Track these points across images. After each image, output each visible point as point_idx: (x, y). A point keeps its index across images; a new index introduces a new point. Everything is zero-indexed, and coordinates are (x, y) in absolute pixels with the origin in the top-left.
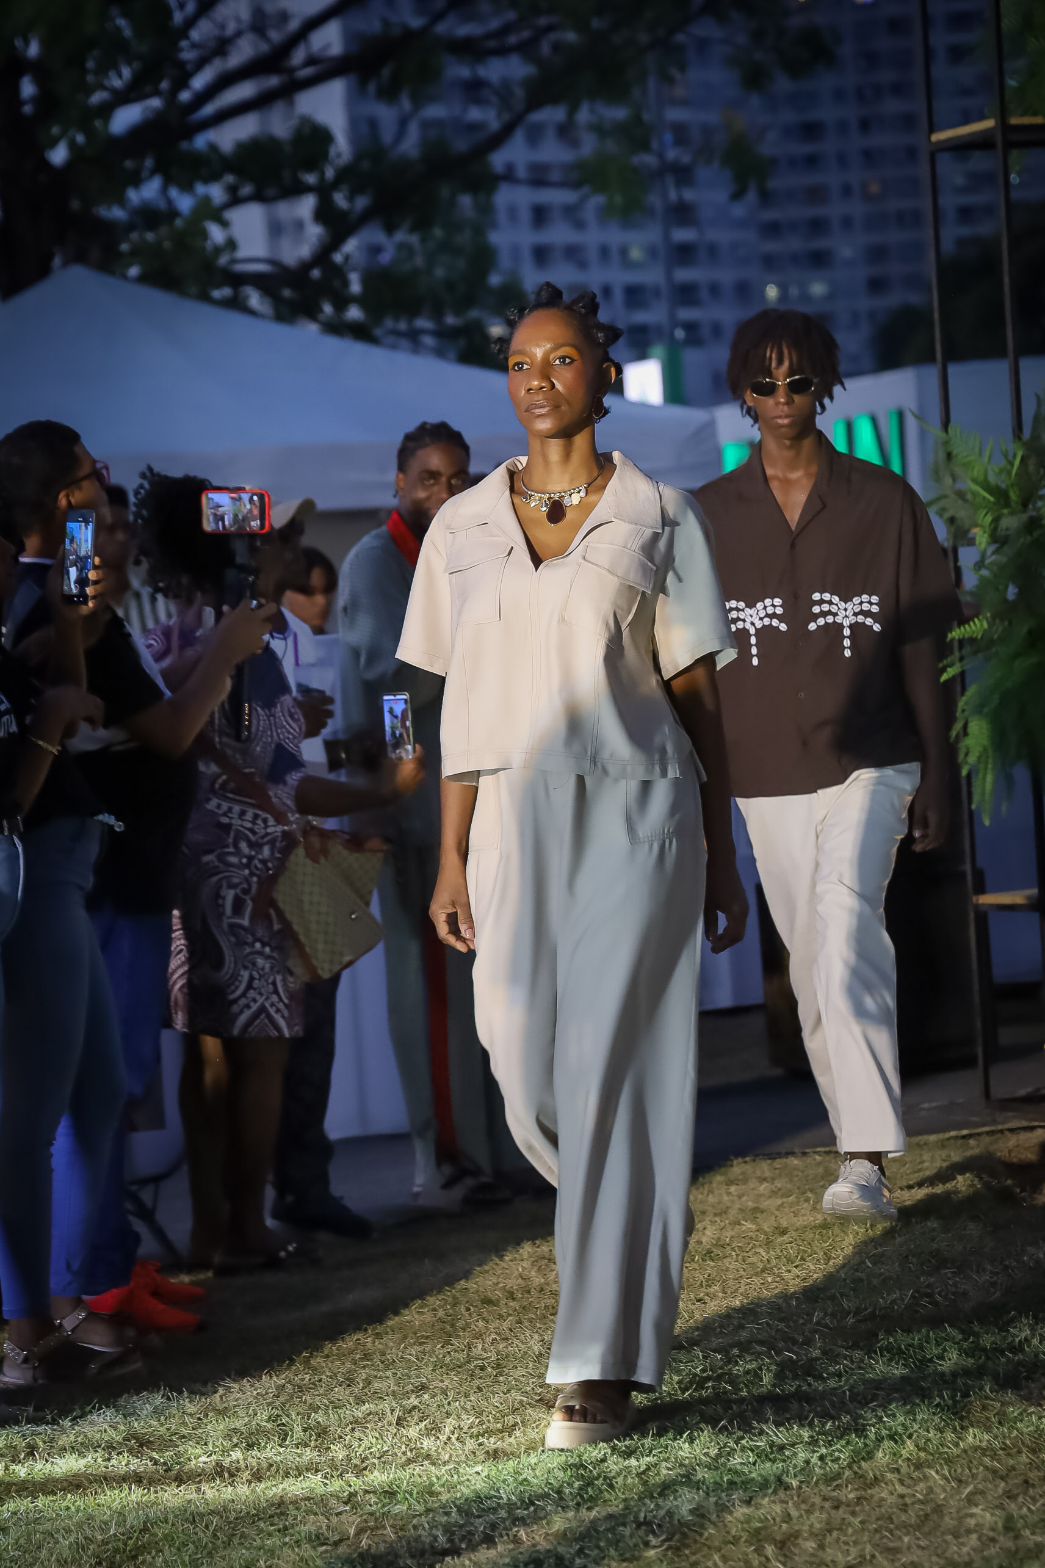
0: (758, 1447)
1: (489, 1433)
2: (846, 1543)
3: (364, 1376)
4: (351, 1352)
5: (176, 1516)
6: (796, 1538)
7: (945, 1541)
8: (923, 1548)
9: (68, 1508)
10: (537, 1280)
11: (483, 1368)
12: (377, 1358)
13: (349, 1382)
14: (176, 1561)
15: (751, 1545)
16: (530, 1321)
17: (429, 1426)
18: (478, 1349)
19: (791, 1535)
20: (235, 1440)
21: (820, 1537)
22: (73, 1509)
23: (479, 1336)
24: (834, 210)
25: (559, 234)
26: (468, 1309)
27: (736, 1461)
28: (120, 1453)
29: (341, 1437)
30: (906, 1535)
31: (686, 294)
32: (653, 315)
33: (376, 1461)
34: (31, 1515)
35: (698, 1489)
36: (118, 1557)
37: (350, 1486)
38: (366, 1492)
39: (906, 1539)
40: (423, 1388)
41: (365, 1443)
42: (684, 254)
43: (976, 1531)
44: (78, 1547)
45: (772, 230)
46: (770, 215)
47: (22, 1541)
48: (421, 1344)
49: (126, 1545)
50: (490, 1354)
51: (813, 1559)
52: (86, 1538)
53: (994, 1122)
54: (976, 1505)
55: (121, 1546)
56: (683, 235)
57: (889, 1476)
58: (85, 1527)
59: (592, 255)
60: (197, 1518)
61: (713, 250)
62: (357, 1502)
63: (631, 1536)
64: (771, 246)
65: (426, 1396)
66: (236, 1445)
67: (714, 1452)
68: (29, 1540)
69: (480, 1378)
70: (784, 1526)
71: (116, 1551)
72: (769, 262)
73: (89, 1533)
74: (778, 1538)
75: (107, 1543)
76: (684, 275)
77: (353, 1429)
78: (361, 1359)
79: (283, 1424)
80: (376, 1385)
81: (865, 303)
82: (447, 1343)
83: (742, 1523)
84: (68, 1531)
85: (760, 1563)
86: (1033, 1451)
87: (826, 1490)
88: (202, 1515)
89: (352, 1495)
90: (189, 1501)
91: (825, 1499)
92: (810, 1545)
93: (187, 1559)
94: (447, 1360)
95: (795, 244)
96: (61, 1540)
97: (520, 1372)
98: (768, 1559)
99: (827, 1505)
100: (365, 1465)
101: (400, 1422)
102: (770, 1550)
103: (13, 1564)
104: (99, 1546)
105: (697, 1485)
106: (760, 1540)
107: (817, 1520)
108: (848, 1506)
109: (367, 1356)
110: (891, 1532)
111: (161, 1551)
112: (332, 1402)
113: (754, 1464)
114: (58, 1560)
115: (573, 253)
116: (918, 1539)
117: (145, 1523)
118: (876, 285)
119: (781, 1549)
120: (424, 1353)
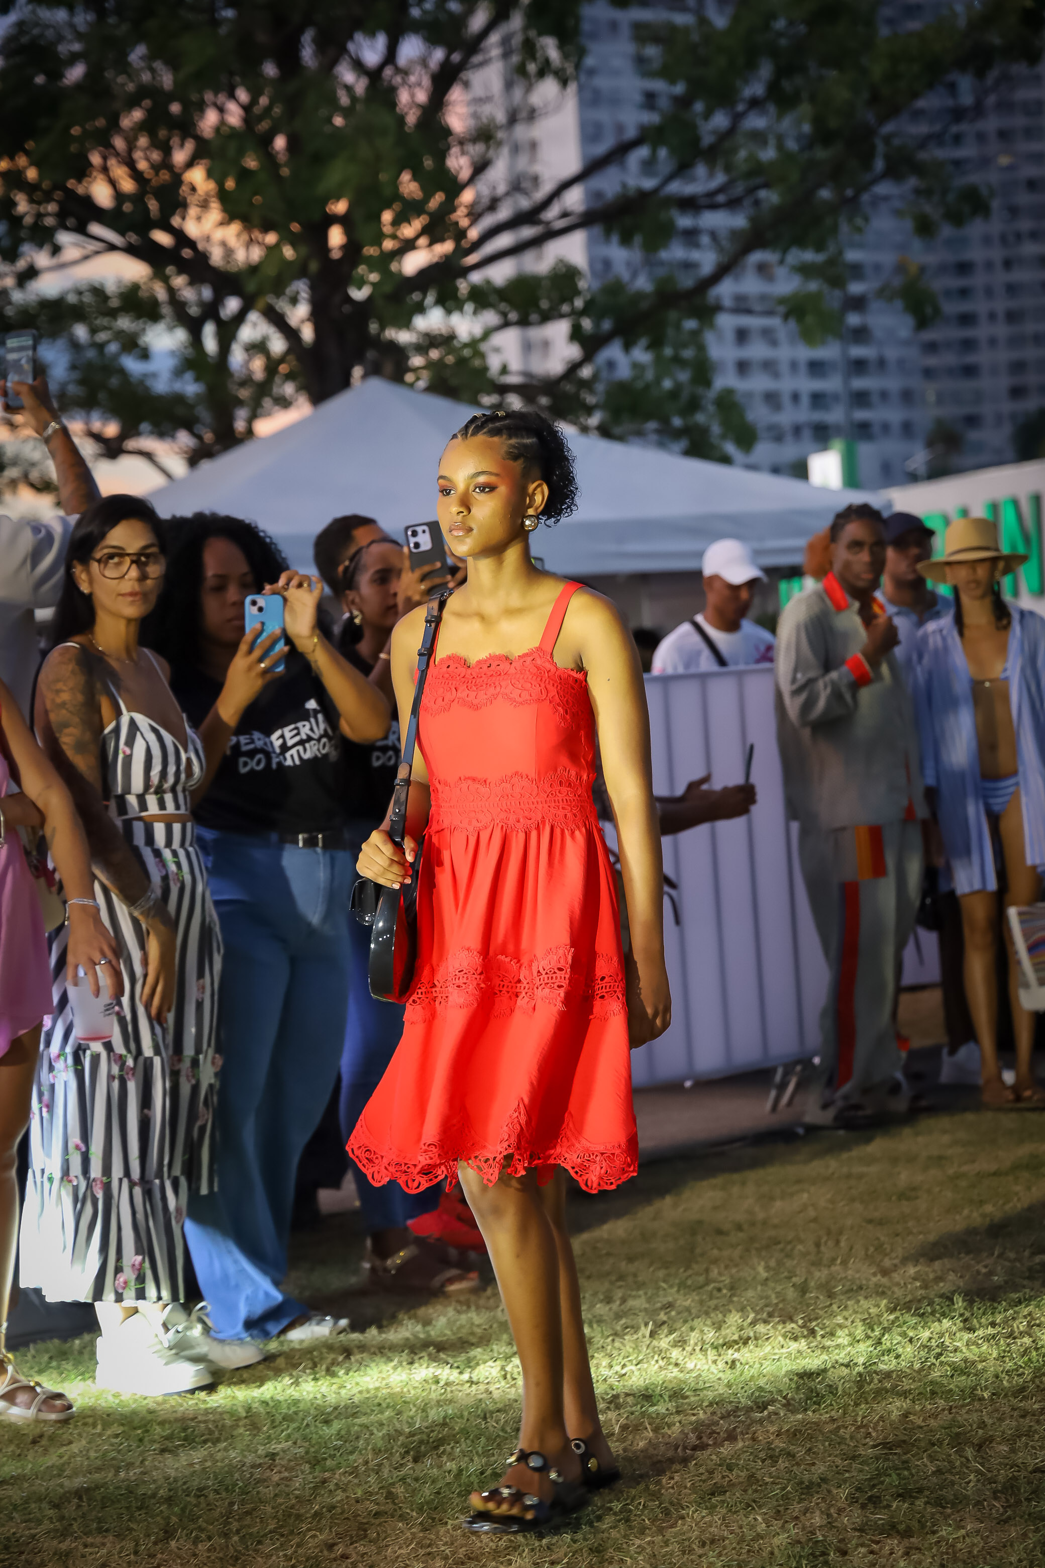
0: (954, 1363)
1: (728, 1345)
2: (1033, 1447)
3: (620, 1295)
4: (608, 1274)
5: (470, 1413)
6: (991, 1442)
9: (379, 1405)
10: (761, 1215)
12: (630, 1279)
14: (471, 1451)
15: (953, 1448)
16: (757, 1249)
17: (677, 1339)
19: (986, 1440)
21: (1012, 1440)
22: (384, 1405)
23: (715, 1261)
24: (981, 332)
25: (757, 351)
26: (704, 1239)
27: (936, 1374)
28: (420, 1358)
29: (603, 1347)
31: (861, 399)
32: (835, 416)
33: (634, 1368)
34: (349, 1410)
35: (906, 1398)
36: (423, 1448)
37: (613, 1389)
38: (627, 1395)
40: (669, 1306)
42: (859, 366)
44: (390, 1438)
45: (931, 347)
46: (929, 335)
47: (343, 1433)
48: (667, 1268)
49: (428, 1436)
50: (723, 1278)
52: (396, 1431)
55: (425, 1437)
56: (857, 351)
59: (784, 368)
60: (488, 1415)
61: (882, 363)
62: (619, 1403)
63: (852, 1438)
64: (932, 361)
65: (673, 1313)
67: (917, 1366)
68: (349, 1432)
69: (718, 1298)
70: (980, 1432)
71: (421, 1442)
72: (928, 373)
73: (398, 1426)
75: (414, 1435)
76: (859, 383)
80: (631, 1303)
81: (1008, 407)
82: (688, 1268)
83: (945, 1428)
84: (382, 1425)
85: (962, 1463)
87: (1014, 1401)
88: (492, 1413)
89: (616, 1397)
90: (481, 1400)
91: (1013, 1409)
92: (1004, 1448)
93: (480, 1449)
94: (689, 1282)
95: (949, 359)
96: (375, 1431)
97: (750, 1293)
98: (968, 1460)
99: (1016, 1414)
100: (623, 1372)
103: (336, 1452)
104: (407, 1438)
105: (905, 1394)
106: (960, 1444)
107: (1009, 1426)
108: (1034, 1415)
111: (457, 1443)
112: (595, 1317)
113: (952, 1376)
115: (769, 366)
117: (445, 1418)
118: (1017, 392)
119: (978, 1451)
120: (669, 1275)
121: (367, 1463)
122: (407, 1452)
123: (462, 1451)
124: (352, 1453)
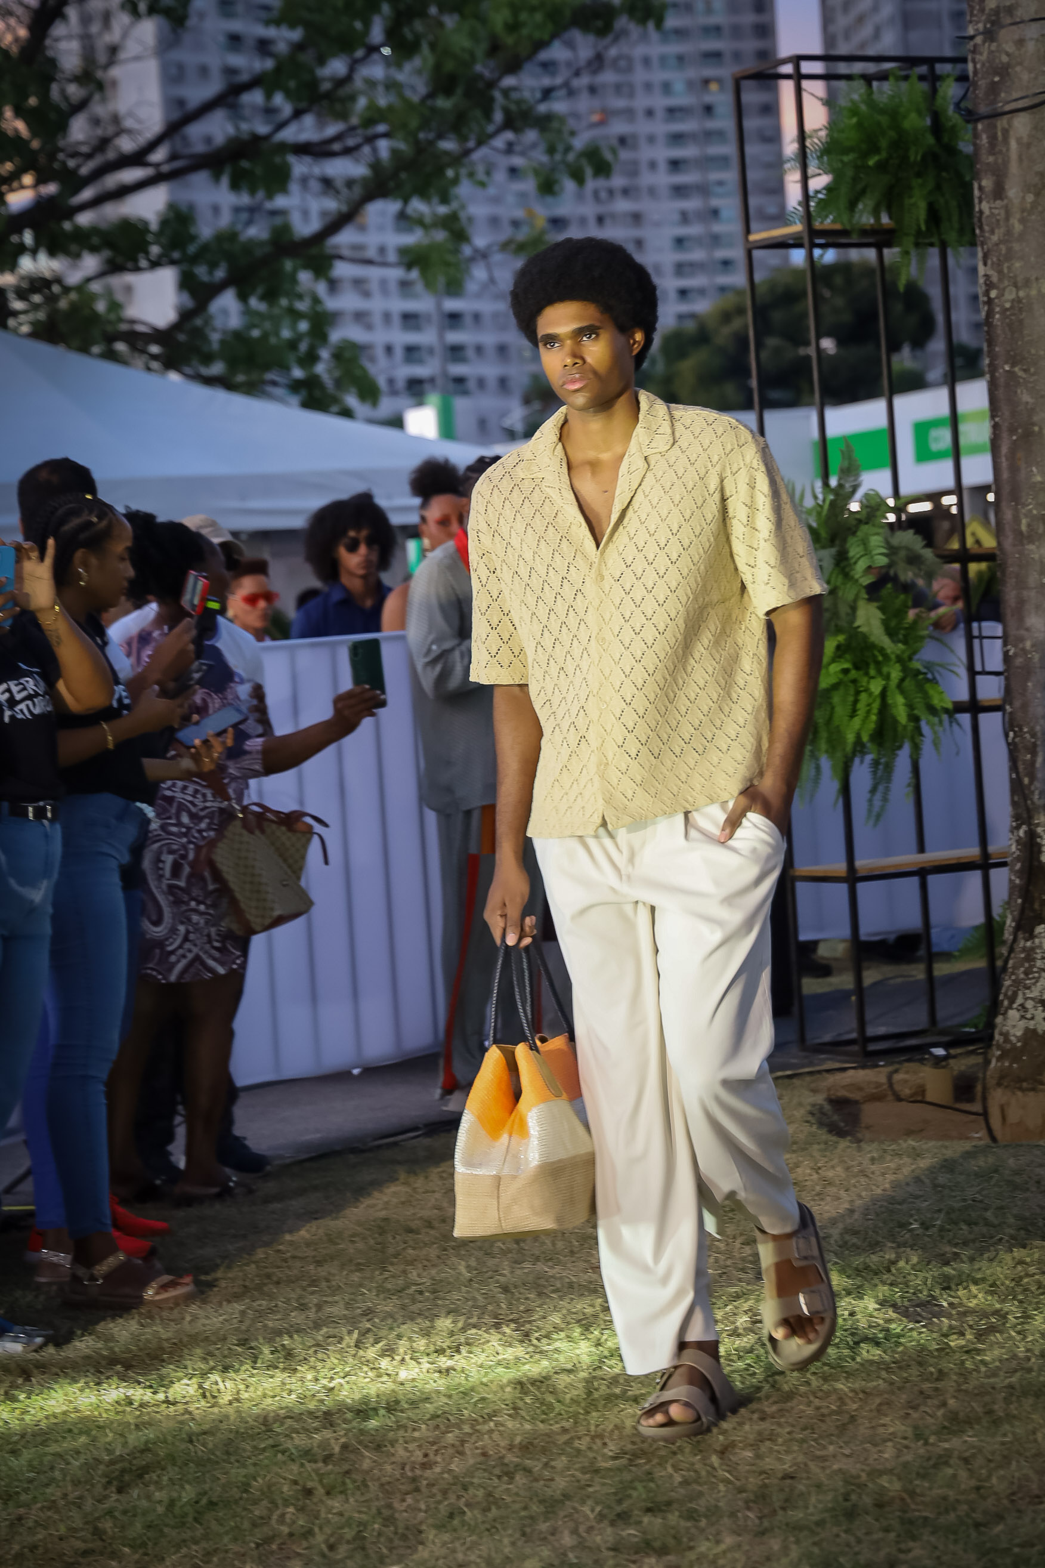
5: (174, 1437)
6: (733, 1448)
7: (864, 1449)
8: (847, 1456)
9: (70, 1431)
11: (421, 1293)
13: (303, 1307)
14: (181, 1479)
17: (385, 1348)
18: (413, 1275)
20: (212, 1363)
21: (755, 1446)
22: (76, 1431)
28: (108, 1378)
30: (831, 1443)
33: (342, 1381)
36: (126, 1476)
39: (831, 1448)
41: (329, 1364)
43: (890, 1440)
44: (89, 1467)
49: (131, 1463)
51: (754, 1468)
53: (811, 1064)
54: (886, 1415)
55: (127, 1465)
57: (803, 1389)
58: (91, 1448)
65: (376, 1320)
66: (213, 1368)
69: (420, 1302)
71: (123, 1471)
73: (96, 1453)
74: (718, 1449)
77: (316, 1352)
78: (310, 1286)
79: (252, 1348)
84: (78, 1453)
85: (707, 1471)
86: (920, 1364)
90: (183, 1422)
98: (713, 1468)
101: (358, 1345)
102: (715, 1460)
103: (29, 1485)
104: (108, 1466)
109: (314, 1283)
110: (815, 1440)
111: (164, 1470)
114: (73, 1481)
116: (841, 1447)
117: (146, 1443)
119: (722, 1458)
121: (65, 1496)
122: (109, 1483)
123: (170, 1479)
124: (47, 1485)
